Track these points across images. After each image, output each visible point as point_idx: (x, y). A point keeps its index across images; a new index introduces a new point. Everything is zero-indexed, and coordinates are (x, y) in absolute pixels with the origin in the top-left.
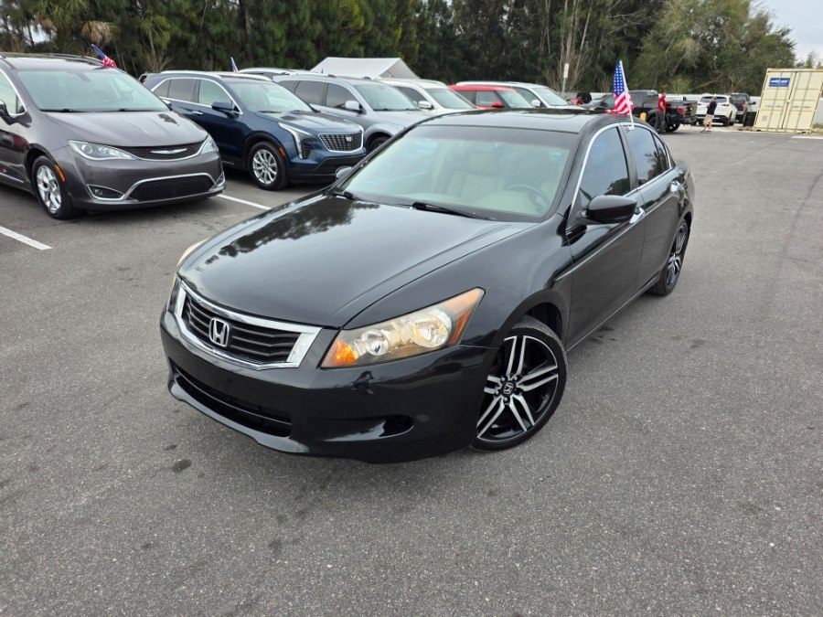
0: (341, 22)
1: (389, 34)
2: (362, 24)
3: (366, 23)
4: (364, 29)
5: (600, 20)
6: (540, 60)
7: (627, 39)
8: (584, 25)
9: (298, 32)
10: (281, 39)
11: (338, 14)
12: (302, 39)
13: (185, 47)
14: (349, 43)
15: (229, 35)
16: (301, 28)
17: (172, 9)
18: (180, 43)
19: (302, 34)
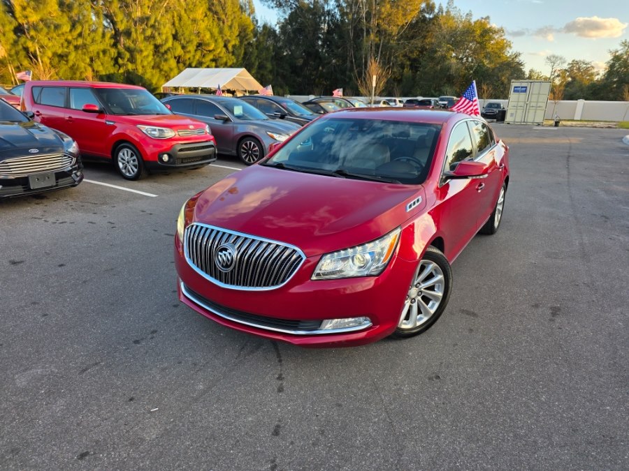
0: (195, 43)
1: (233, 52)
2: (213, 46)
3: (217, 46)
4: (214, 50)
5: (389, 45)
6: (348, 73)
7: (409, 59)
8: (378, 48)
9: (162, 50)
10: (148, 56)
11: (193, 37)
12: (166, 56)
13: (67, 61)
14: (203, 60)
15: (104, 52)
16: (165, 48)
17: (51, 30)
18: (62, 58)
19: (166, 52)
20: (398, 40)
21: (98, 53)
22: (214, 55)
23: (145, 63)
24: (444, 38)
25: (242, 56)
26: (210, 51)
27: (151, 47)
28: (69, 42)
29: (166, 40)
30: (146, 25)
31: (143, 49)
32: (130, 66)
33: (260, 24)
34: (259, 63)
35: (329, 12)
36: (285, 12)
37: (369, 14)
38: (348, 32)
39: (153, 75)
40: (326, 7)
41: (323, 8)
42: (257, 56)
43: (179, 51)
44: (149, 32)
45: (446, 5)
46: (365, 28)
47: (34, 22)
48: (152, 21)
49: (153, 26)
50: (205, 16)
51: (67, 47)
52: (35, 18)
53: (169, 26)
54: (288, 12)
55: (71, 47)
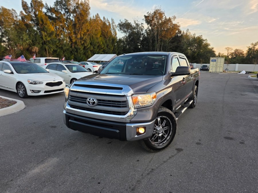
0: (97, 46)
1: (110, 49)
2: (103, 46)
4: (103, 48)
5: (165, 45)
8: (161, 46)
10: (82, 50)
11: (96, 44)
13: (56, 52)
14: (100, 51)
15: (68, 49)
16: (87, 47)
17: (54, 43)
18: (55, 51)
19: (87, 49)
20: (168, 43)
21: (66, 50)
22: (103, 50)
23: (81, 53)
24: (186, 42)
25: (112, 49)
26: (102, 48)
27: (83, 47)
28: (57, 46)
29: (88, 45)
30: (82, 40)
31: (81, 48)
32: (76, 53)
33: (118, 38)
34: (118, 52)
35: (143, 34)
36: (126, 34)
37: (157, 34)
38: (150, 41)
39: (83, 57)
40: (142, 33)
41: (141, 33)
42: (117, 50)
43: (92, 48)
44: (83, 42)
45: (186, 31)
46: (156, 39)
47: (48, 40)
48: (84, 39)
49: (84, 40)
50: (100, 36)
51: (57, 48)
52: (49, 39)
53: (89, 40)
54: (128, 34)
55: (58, 48)
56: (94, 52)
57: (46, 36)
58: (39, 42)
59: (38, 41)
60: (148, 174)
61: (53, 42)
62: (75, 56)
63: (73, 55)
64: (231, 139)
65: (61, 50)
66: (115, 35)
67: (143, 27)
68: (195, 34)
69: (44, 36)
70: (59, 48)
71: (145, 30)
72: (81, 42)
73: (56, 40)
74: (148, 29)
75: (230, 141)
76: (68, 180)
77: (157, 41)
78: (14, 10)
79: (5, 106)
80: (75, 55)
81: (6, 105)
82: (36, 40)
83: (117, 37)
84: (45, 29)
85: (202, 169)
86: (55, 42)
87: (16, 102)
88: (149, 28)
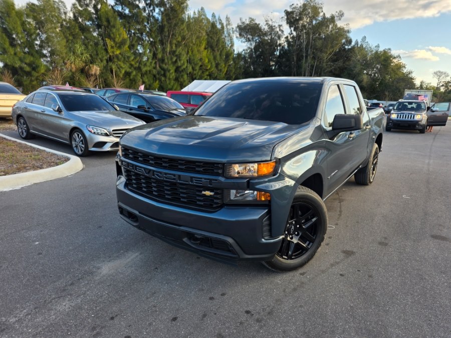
0: (199, 65)
1: (221, 70)
2: (209, 67)
3: (211, 67)
4: (210, 69)
5: (321, 65)
7: (334, 74)
8: (313, 67)
9: (180, 70)
10: (172, 73)
11: (198, 62)
12: (182, 73)
13: (130, 76)
14: (203, 75)
15: (150, 71)
16: (182, 68)
17: (126, 59)
18: (127, 74)
19: (182, 71)
20: (327, 62)
21: (146, 72)
22: (209, 72)
23: (171, 77)
24: (359, 61)
25: (225, 72)
26: (207, 70)
27: (175, 68)
28: (131, 65)
29: (184, 64)
30: (173, 55)
31: (171, 68)
32: (163, 79)
33: (236, 52)
35: (280, 45)
36: (251, 44)
37: (307, 45)
38: (293, 58)
40: (279, 42)
41: (277, 42)
42: (234, 73)
43: (190, 69)
44: (174, 59)
45: (361, 40)
46: (304, 55)
47: (117, 54)
48: (177, 53)
49: (177, 56)
50: (205, 49)
51: (130, 68)
52: (118, 52)
53: (185, 55)
54: (254, 44)
55: (132, 68)
56: (194, 77)
57: (112, 47)
58: (103, 57)
59: (100, 56)
60: (295, 290)
61: (124, 58)
62: (161, 82)
63: (157, 82)
64: (444, 239)
65: (139, 72)
66: (231, 47)
67: (282, 31)
68: (378, 46)
69: (109, 47)
70: (135, 68)
71: (284, 36)
72: (172, 59)
73: (129, 55)
74: (291, 36)
75: (442, 242)
76: (160, 289)
77: (306, 57)
78: (62, 2)
79: (52, 164)
80: (160, 80)
81: (53, 162)
82: (97, 55)
83: (234, 50)
84: (112, 35)
85: (391, 288)
86: (129, 57)
87: (68, 159)
88: (292, 34)
